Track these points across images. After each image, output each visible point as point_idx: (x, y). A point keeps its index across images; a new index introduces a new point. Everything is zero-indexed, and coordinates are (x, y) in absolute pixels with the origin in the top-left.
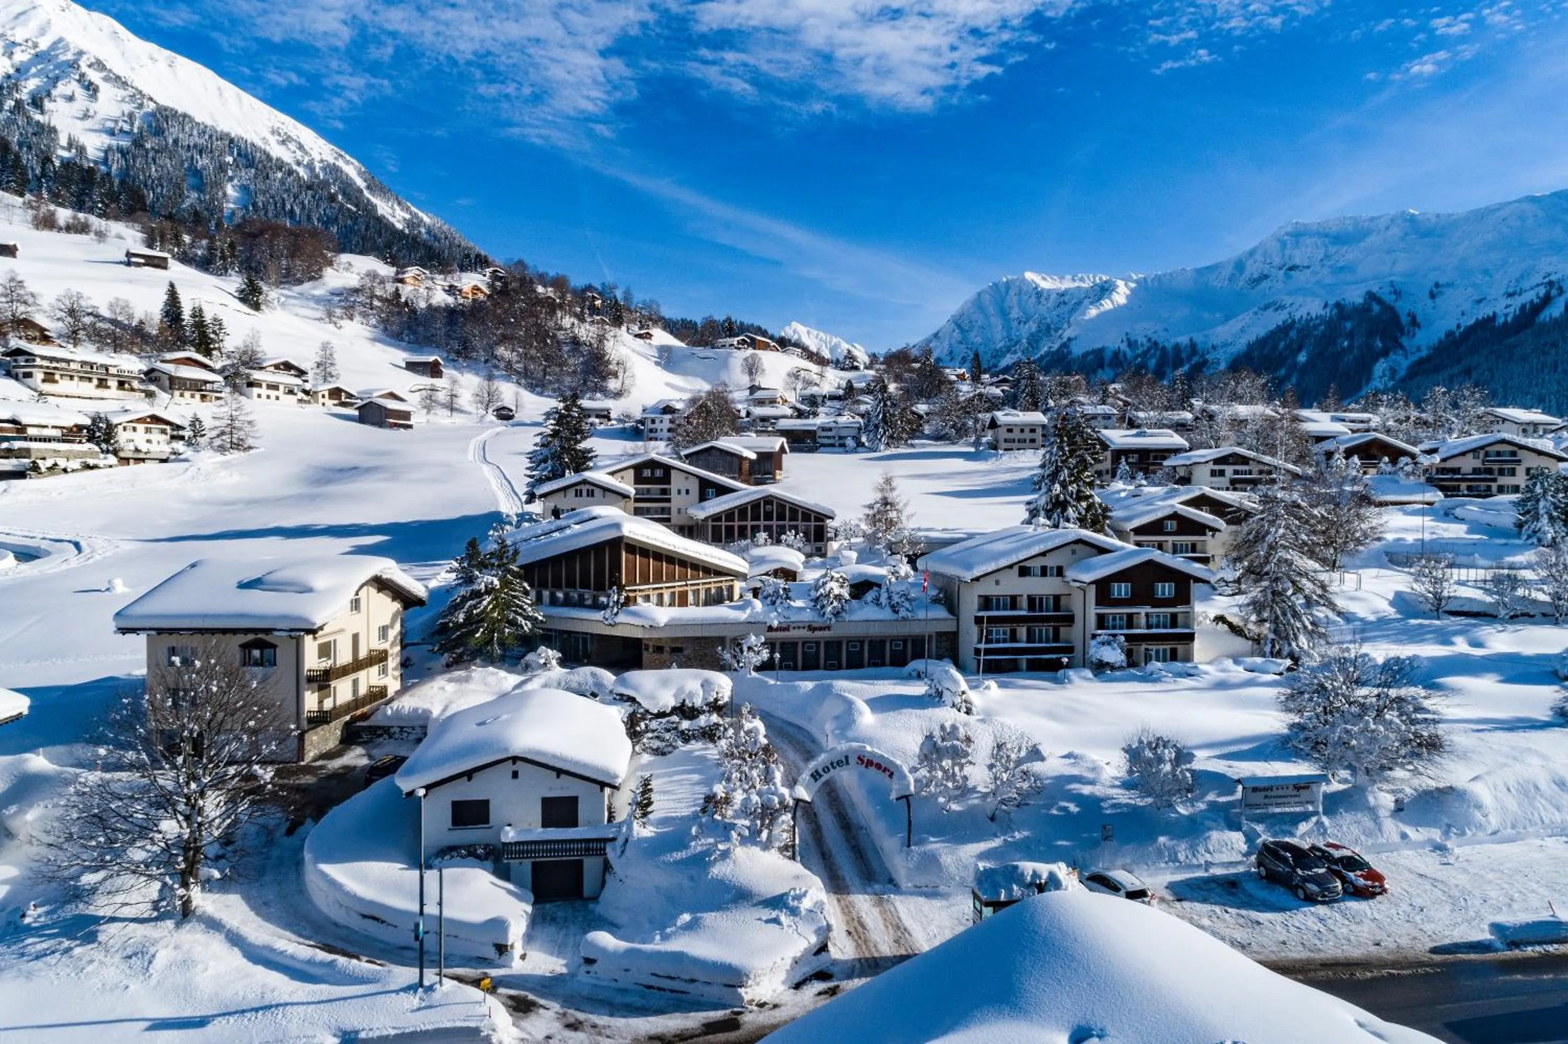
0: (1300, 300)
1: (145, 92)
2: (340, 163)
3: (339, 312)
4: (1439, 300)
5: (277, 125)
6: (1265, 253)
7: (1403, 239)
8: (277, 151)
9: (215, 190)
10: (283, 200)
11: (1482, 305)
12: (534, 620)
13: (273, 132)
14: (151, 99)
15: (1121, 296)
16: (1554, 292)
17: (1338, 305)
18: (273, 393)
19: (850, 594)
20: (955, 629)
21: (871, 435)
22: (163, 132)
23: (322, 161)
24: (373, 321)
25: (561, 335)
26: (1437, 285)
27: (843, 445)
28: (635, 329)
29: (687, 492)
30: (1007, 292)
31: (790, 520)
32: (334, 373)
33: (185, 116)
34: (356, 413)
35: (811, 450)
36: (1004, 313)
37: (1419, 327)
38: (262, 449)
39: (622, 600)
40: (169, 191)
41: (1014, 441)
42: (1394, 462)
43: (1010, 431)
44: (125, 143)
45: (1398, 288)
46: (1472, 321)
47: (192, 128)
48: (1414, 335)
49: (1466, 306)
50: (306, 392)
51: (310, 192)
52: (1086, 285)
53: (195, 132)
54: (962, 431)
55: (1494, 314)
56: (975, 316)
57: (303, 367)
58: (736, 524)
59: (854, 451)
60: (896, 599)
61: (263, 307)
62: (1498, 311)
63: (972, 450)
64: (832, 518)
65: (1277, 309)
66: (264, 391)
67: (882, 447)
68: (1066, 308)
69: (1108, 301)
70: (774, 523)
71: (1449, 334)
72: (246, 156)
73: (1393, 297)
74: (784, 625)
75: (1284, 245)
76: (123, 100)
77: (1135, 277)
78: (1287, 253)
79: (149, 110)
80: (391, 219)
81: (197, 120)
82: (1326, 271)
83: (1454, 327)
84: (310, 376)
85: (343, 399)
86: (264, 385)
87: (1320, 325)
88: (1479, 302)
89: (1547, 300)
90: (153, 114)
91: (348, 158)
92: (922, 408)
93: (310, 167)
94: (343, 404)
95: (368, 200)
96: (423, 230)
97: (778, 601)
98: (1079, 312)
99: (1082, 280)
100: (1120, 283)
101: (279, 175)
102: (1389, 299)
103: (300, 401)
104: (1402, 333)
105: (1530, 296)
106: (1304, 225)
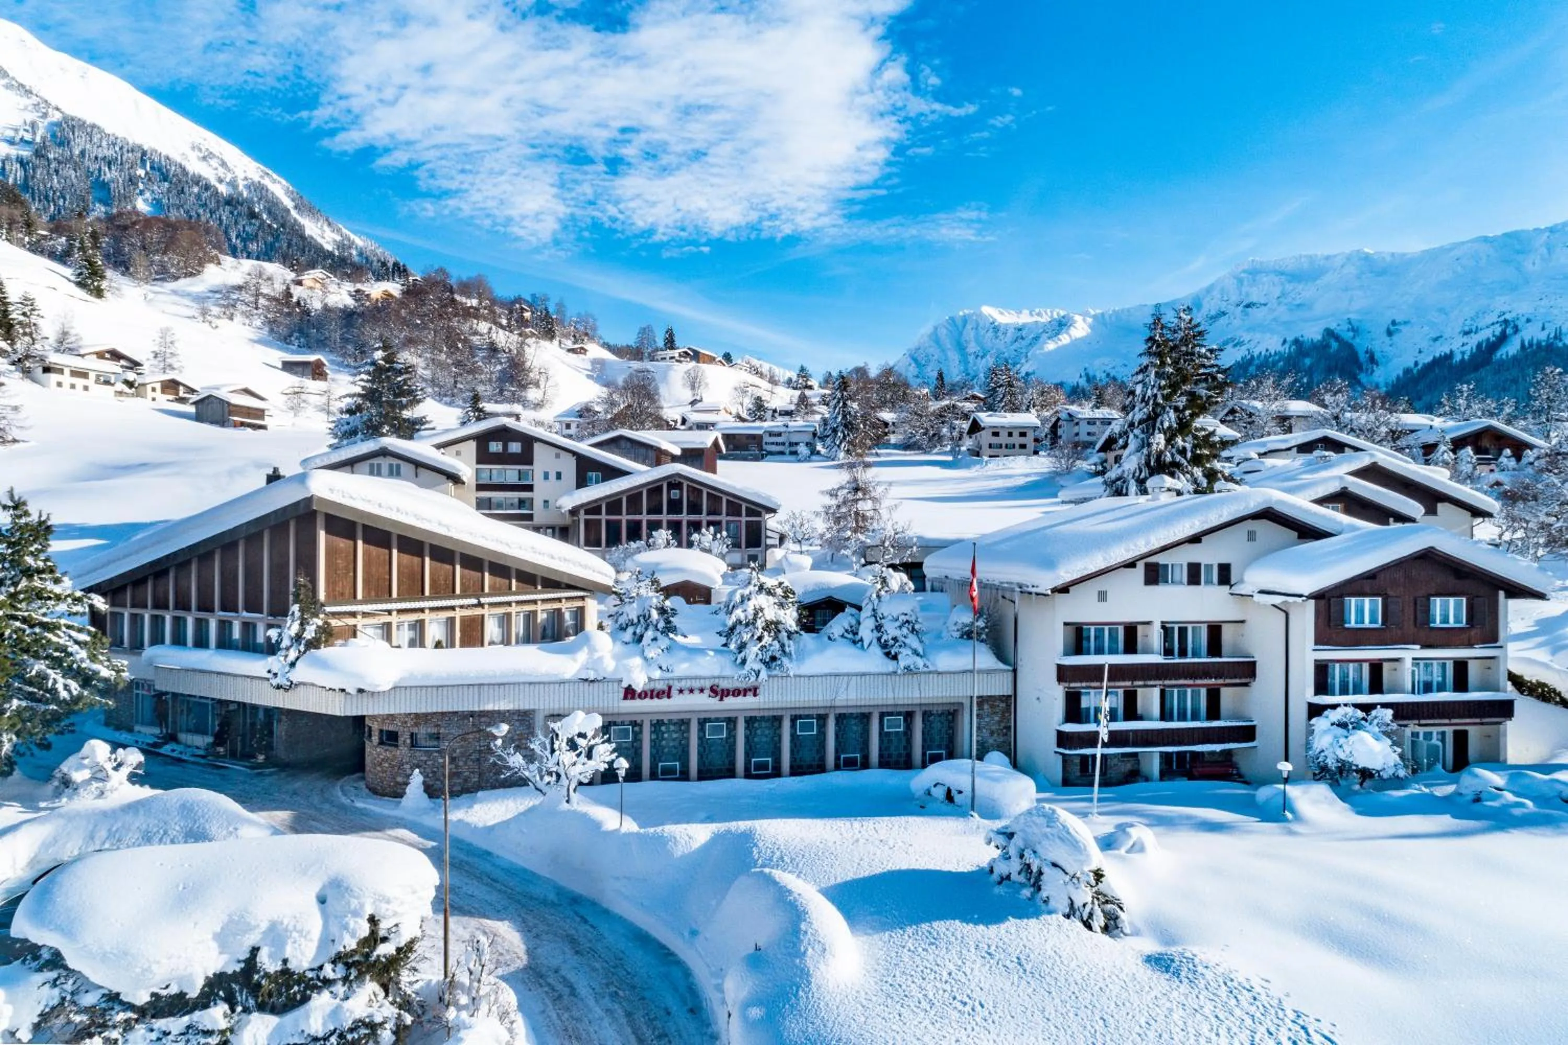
0: (1258, 336)
1: (50, 100)
2: (266, 182)
3: (216, 310)
4: (1395, 338)
5: (198, 141)
6: (1222, 289)
7: (1358, 277)
8: (195, 167)
9: (123, 204)
10: (199, 215)
11: (1438, 343)
12: (86, 679)
13: (193, 148)
14: (57, 109)
15: (1080, 329)
16: (1509, 331)
17: (1296, 342)
18: (80, 382)
19: (799, 622)
20: (1010, 692)
21: (828, 441)
22: (69, 143)
23: (246, 179)
24: (258, 322)
25: (475, 339)
26: (1394, 323)
27: (795, 453)
28: (569, 344)
29: (559, 476)
30: (964, 326)
31: (709, 514)
32: (176, 365)
33: (93, 126)
34: (192, 409)
35: (756, 459)
36: (961, 347)
37: (1377, 364)
38: (32, 443)
39: (309, 633)
40: (71, 203)
41: (1001, 446)
42: (1518, 456)
43: (996, 434)
44: (26, 153)
45: (1355, 324)
46: (1429, 359)
47: (101, 139)
48: (1373, 371)
49: (1424, 344)
50: (130, 384)
51: (227, 208)
52: (1045, 319)
53: (104, 143)
54: (936, 439)
55: (1451, 352)
56: (931, 350)
57: (136, 358)
58: (624, 518)
59: (807, 459)
60: (891, 631)
61: (106, 294)
62: (1454, 348)
63: (950, 458)
64: (773, 511)
65: (1235, 346)
66: (66, 379)
67: (842, 455)
68: (1024, 343)
69: (1065, 336)
70: (684, 517)
71: (1407, 371)
72: (160, 170)
73: (1351, 334)
74: (661, 686)
75: (1240, 281)
76: (26, 109)
77: (1092, 313)
78: (1244, 290)
79: (55, 120)
80: (320, 240)
81: (107, 131)
82: (1282, 308)
83: (1412, 365)
84: (146, 368)
85: (181, 394)
86: (67, 371)
87: (1279, 361)
88: (1436, 339)
89: (1503, 338)
90: (58, 124)
91: (275, 176)
92: (887, 416)
93: (233, 184)
94: (182, 400)
95: (295, 220)
96: (354, 252)
97: (650, 634)
98: (1037, 346)
99: (1039, 314)
100: (1078, 318)
101: (196, 190)
102: (1348, 336)
103: (120, 393)
104: (1360, 368)
105: (1486, 335)
106: (1261, 263)
